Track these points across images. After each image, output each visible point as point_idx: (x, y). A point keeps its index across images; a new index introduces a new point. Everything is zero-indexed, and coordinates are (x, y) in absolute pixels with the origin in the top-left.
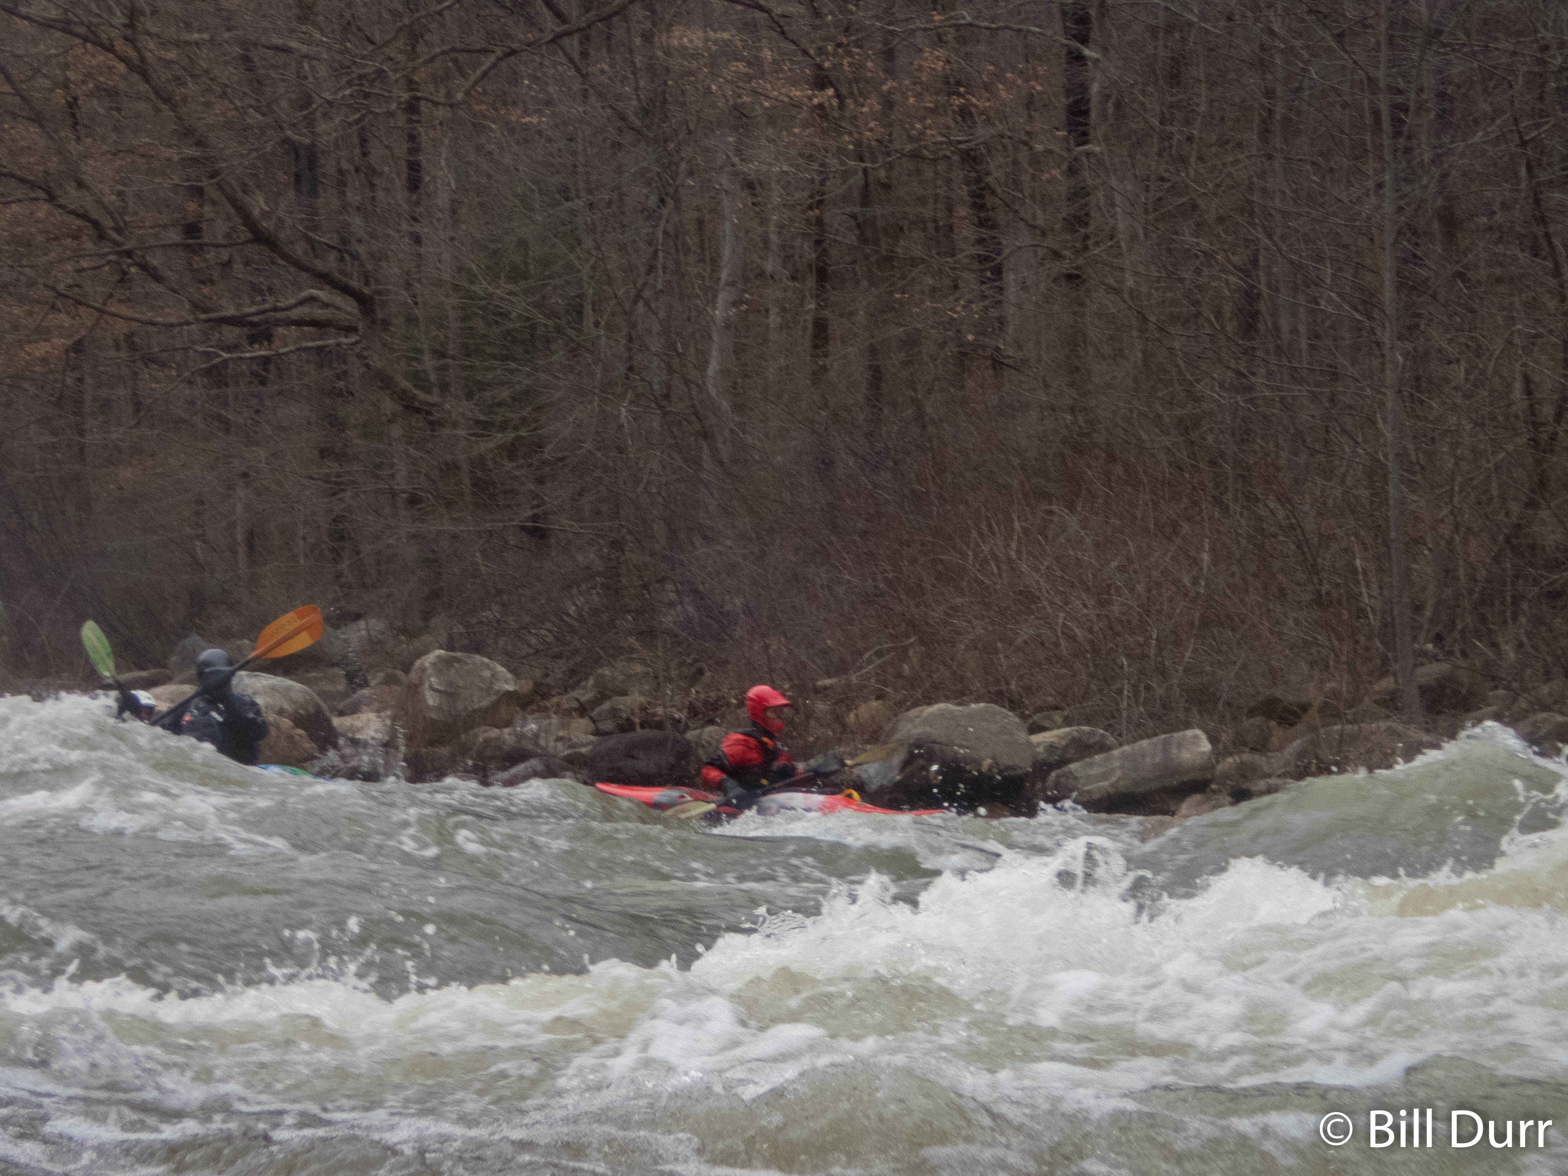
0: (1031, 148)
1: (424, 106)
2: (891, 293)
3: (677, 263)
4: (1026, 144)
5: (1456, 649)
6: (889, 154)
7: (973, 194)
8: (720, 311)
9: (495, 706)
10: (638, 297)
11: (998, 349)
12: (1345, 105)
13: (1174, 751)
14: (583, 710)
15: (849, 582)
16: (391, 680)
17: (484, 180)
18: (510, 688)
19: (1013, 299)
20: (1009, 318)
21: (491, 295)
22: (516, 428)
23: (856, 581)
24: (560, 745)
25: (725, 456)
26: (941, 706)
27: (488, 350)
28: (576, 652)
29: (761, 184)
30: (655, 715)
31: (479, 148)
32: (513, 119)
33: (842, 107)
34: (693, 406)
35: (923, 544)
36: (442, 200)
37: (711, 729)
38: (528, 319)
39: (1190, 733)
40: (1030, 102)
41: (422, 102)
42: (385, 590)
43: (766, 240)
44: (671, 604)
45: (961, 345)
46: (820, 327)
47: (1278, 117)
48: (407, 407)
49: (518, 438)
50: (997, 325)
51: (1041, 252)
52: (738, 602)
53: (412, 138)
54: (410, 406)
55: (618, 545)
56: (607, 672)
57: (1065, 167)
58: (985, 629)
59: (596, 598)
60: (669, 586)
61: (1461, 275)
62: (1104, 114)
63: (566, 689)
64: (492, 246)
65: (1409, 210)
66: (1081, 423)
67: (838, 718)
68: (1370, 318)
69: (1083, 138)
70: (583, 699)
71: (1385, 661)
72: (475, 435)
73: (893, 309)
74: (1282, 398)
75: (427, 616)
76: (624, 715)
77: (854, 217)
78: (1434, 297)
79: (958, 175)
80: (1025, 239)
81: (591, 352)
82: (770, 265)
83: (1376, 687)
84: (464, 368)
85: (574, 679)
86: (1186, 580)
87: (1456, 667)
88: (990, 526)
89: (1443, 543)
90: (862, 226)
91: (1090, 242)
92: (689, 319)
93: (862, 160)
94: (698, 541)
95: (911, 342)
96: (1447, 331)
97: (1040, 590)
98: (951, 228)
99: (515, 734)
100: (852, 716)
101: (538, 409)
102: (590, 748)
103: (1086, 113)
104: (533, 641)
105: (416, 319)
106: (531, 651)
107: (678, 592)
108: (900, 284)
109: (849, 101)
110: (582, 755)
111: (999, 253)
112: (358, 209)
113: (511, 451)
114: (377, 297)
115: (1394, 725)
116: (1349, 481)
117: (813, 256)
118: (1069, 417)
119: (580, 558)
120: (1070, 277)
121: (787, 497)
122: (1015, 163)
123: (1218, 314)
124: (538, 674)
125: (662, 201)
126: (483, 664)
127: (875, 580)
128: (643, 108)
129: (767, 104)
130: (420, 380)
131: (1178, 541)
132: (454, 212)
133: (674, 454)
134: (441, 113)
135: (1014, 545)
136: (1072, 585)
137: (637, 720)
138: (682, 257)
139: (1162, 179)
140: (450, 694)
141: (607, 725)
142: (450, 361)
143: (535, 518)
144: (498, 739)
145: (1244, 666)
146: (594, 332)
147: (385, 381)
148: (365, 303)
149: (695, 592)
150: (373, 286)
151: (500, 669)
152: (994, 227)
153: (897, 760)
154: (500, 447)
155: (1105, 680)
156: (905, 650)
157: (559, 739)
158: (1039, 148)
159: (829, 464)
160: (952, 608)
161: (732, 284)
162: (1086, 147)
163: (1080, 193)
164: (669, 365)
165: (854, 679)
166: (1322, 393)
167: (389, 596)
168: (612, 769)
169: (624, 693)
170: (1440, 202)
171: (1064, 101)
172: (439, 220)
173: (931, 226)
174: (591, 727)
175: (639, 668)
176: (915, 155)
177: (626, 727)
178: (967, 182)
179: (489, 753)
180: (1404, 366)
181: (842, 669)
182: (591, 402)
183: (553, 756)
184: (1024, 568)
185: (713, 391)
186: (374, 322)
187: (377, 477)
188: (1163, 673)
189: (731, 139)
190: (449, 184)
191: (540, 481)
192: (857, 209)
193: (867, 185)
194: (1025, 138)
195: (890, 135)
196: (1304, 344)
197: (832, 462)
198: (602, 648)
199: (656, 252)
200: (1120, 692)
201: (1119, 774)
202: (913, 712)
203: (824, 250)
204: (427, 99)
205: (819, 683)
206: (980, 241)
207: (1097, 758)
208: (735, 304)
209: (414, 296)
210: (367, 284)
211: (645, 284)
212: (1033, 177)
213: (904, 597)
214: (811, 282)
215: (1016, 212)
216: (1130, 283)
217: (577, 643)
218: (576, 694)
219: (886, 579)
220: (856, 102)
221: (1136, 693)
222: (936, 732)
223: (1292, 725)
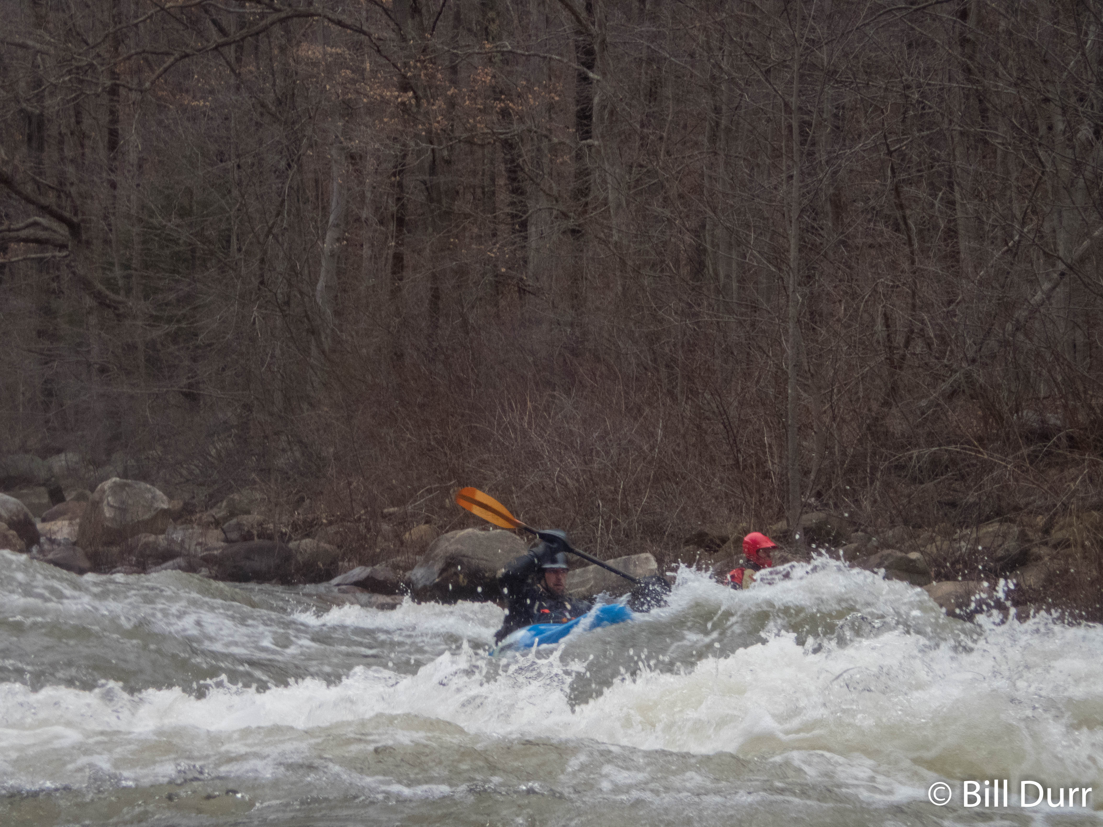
0: (550, 140)
1: (122, 91)
2: (449, 237)
3: (298, 210)
4: (546, 137)
5: (831, 502)
6: (451, 139)
7: (510, 171)
8: (328, 245)
9: (154, 518)
10: (270, 232)
11: (522, 279)
12: (768, 120)
13: (632, 567)
14: (217, 523)
15: (409, 439)
16: (81, 497)
17: (162, 145)
18: (165, 506)
19: (534, 245)
20: (531, 258)
21: (165, 226)
22: (178, 321)
23: (414, 439)
24: (198, 548)
25: (327, 348)
26: (470, 530)
27: (162, 265)
28: (215, 482)
29: (361, 157)
30: (267, 529)
31: (160, 123)
32: (186, 102)
33: (418, 105)
34: (306, 311)
35: (463, 416)
36: (133, 157)
37: (307, 540)
38: (190, 244)
39: (643, 555)
40: (551, 107)
41: (121, 88)
42: (80, 433)
43: (363, 196)
44: (284, 450)
45: (496, 276)
46: (398, 258)
47: (723, 127)
48: (101, 304)
49: (180, 329)
50: (521, 263)
51: (555, 212)
52: (332, 450)
53: (112, 112)
54: (103, 303)
55: (247, 407)
56: (236, 497)
57: (574, 153)
58: (504, 476)
59: (231, 445)
60: (283, 438)
61: (844, 243)
62: (602, 119)
63: (207, 507)
64: (166, 192)
65: (810, 196)
66: (577, 334)
67: (398, 536)
68: (780, 269)
69: (587, 134)
70: (218, 516)
71: (781, 510)
72: (149, 325)
73: (449, 249)
74: (718, 323)
75: (109, 453)
76: (246, 529)
77: (424, 182)
78: (825, 256)
79: (500, 155)
80: (544, 203)
81: (235, 270)
82: (366, 213)
83: (774, 528)
84: (143, 277)
85: (212, 501)
86: (645, 447)
87: (829, 515)
88: (510, 404)
89: (824, 429)
90: (429, 189)
91: (590, 207)
92: (305, 249)
93: (431, 143)
94: (305, 406)
95: (461, 272)
96: (832, 281)
97: (543, 451)
98: (493, 193)
99: (167, 539)
100: (407, 535)
101: (195, 308)
102: (219, 551)
103: (590, 117)
104: (185, 472)
105: (111, 241)
106: (182, 480)
107: (289, 443)
108: (455, 231)
109: (424, 101)
110: (215, 556)
111: (525, 212)
112: (72, 161)
113: (174, 337)
114: (82, 225)
115: (785, 554)
116: (762, 383)
117: (395, 209)
118: (569, 330)
119: (220, 415)
120: (573, 231)
121: (369, 378)
122: (539, 149)
123: (677, 262)
124: (187, 496)
125: (289, 165)
126: (147, 488)
127: (428, 439)
128: (278, 99)
129: (365, 100)
130: (110, 284)
131: (641, 419)
132: (140, 166)
133: (290, 344)
134: (134, 96)
135: (526, 418)
136: (566, 448)
137: (255, 533)
138: (301, 205)
139: (641, 166)
140: (122, 509)
141: (234, 536)
142: (133, 272)
143: (190, 386)
144: (155, 542)
145: (684, 509)
146: (237, 257)
147: (86, 284)
148: (74, 228)
149: (300, 442)
150: (80, 217)
151: (159, 493)
152: (522, 194)
153: (437, 567)
154: (167, 334)
155: (586, 515)
156: (448, 489)
157: (199, 544)
158: (555, 140)
159: (400, 356)
160: (481, 461)
161: (337, 226)
162: (589, 141)
163: (583, 173)
164: (289, 281)
165: (410, 508)
166: (745, 321)
167: (83, 436)
168: (235, 567)
169: (248, 512)
170: (831, 191)
171: (573, 108)
172: (129, 171)
173: (479, 191)
174: (223, 536)
175: (258, 496)
176: (469, 142)
177: (247, 537)
178: (505, 162)
179: (148, 552)
180: (803, 304)
181: (401, 502)
182: (232, 305)
183: (195, 556)
184: (533, 435)
185: (319, 301)
186: (80, 241)
187: (78, 352)
188: (626, 511)
189: (340, 124)
190: (137, 146)
191: (194, 360)
192: (427, 178)
193: (434, 161)
194: (544, 132)
195: (452, 126)
196: (735, 285)
197: (402, 355)
198: (234, 480)
199: (283, 201)
200: (596, 525)
201: (592, 583)
202: (450, 535)
203: (403, 205)
204: (124, 86)
205: (385, 511)
206: (512, 204)
207: (578, 571)
208: (338, 240)
209: (109, 225)
210: (76, 214)
211: (274, 223)
212: (551, 161)
213: (448, 452)
214: (392, 227)
215: (538, 184)
216: (615, 238)
217: (216, 476)
218: (213, 512)
219: (435, 439)
220: (428, 102)
221: (607, 527)
222: (466, 549)
223: (716, 551)
